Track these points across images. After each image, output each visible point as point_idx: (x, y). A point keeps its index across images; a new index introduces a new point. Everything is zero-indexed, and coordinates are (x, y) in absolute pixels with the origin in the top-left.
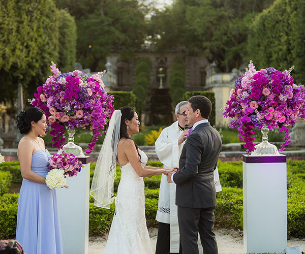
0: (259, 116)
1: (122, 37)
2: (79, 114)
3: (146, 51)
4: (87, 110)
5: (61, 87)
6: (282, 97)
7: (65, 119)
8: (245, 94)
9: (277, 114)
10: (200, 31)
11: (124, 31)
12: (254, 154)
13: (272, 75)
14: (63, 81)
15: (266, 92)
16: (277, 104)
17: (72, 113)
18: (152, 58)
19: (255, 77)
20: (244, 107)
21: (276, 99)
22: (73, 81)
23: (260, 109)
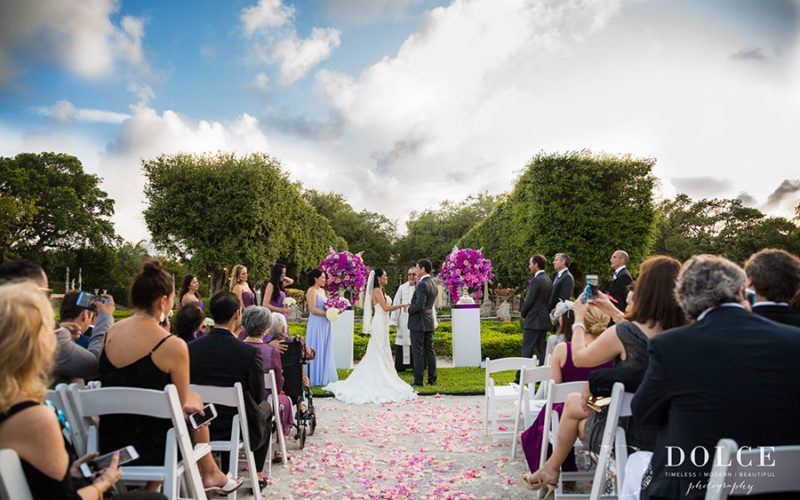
0: (462, 278)
1: (376, 254)
2: (347, 278)
3: (391, 264)
4: (352, 275)
5: (335, 261)
6: (476, 266)
7: (338, 281)
8: (453, 265)
9: (473, 277)
10: (424, 251)
11: (378, 251)
12: (458, 303)
13: (470, 253)
14: (337, 257)
15: (466, 263)
16: (473, 271)
17: (342, 277)
18: (395, 268)
19: (459, 254)
20: (452, 273)
21: (472, 267)
22: (343, 257)
23: (462, 274)
